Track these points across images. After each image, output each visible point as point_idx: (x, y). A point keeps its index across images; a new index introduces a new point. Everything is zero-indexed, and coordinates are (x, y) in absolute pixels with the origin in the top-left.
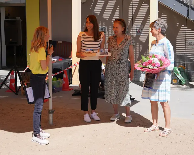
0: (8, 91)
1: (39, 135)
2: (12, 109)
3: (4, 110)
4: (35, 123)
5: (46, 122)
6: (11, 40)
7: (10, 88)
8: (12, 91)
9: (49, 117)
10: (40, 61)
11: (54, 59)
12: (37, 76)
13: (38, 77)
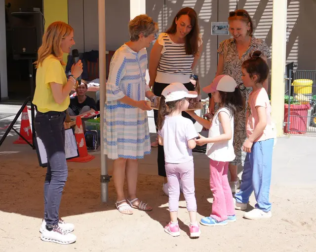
0: (17, 142)
1: (56, 228)
2: (29, 174)
3: (14, 176)
4: (53, 205)
5: (95, 198)
6: (24, 49)
7: (22, 135)
8: (26, 141)
9: (100, 189)
10: (49, 83)
11: (95, 84)
12: (47, 115)
13: (51, 118)
